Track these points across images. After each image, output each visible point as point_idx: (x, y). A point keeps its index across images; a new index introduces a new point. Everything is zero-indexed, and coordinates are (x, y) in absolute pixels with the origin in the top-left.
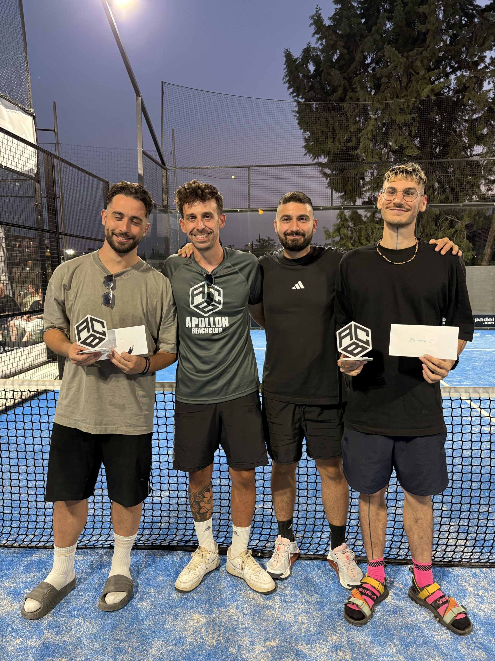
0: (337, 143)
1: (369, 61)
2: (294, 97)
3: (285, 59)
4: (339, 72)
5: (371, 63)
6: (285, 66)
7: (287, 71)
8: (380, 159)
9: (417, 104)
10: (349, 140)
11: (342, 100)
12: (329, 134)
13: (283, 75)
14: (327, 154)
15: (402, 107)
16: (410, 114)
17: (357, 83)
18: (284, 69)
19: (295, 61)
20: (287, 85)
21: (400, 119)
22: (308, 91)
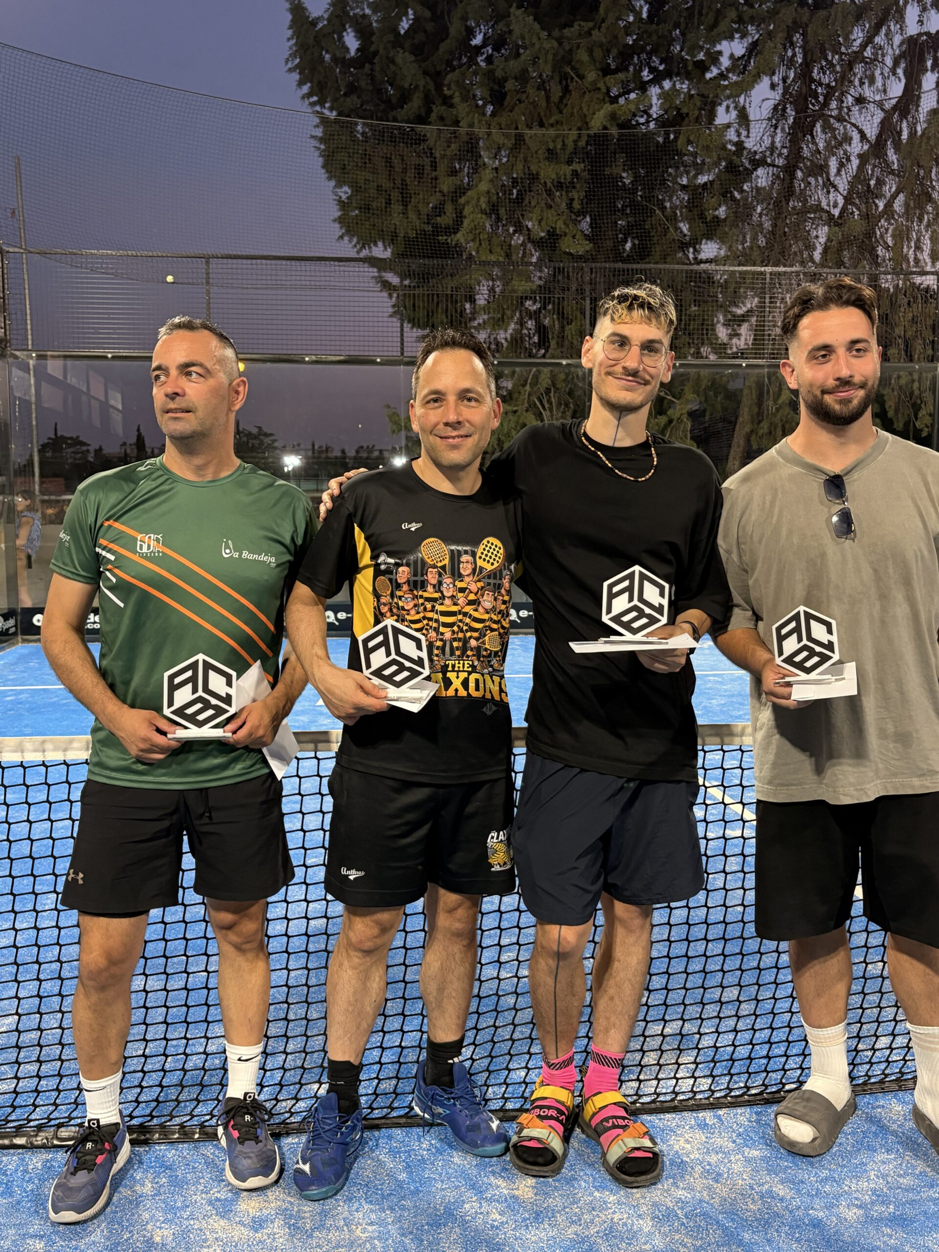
0: (412, 215)
1: (478, 40)
2: (313, 104)
3: (290, 17)
4: (413, 58)
5: (485, 44)
6: (290, 33)
7: (296, 44)
8: (508, 256)
9: (582, 143)
10: (439, 210)
11: (422, 119)
12: (395, 195)
13: (287, 54)
14: (392, 238)
15: (551, 145)
16: (569, 162)
17: (453, 86)
18: (289, 39)
19: (314, 23)
20: (296, 76)
21: (549, 172)
22: (345, 95)
